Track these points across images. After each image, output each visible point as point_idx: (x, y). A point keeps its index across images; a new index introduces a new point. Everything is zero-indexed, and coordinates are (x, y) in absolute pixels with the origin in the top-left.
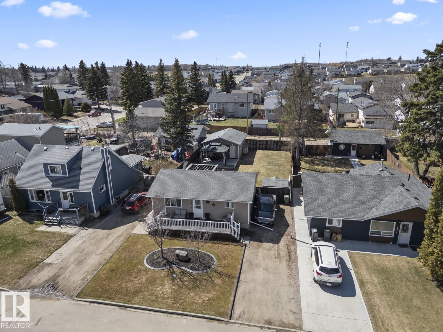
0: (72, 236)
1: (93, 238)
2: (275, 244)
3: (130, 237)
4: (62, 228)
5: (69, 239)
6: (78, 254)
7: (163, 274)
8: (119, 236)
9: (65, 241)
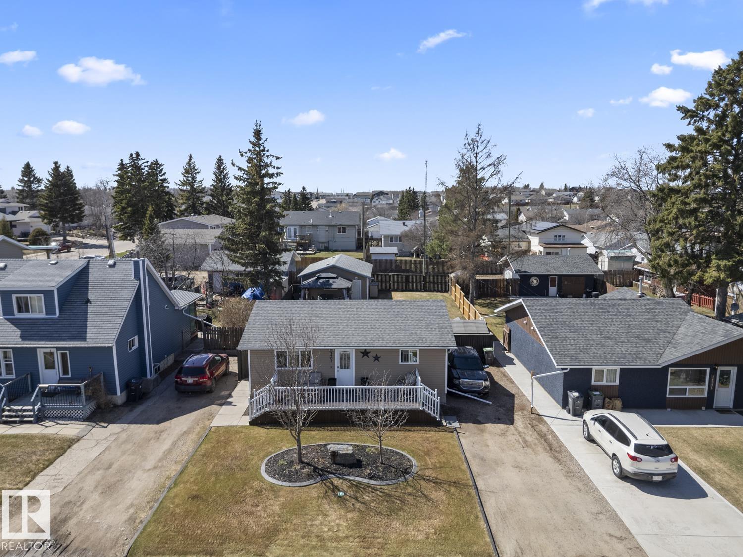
0: (74, 440)
1: (125, 441)
2: (508, 426)
3: (211, 433)
4: (46, 427)
5: (69, 447)
6: (100, 472)
7: (314, 493)
8: (185, 432)
9: (61, 451)
